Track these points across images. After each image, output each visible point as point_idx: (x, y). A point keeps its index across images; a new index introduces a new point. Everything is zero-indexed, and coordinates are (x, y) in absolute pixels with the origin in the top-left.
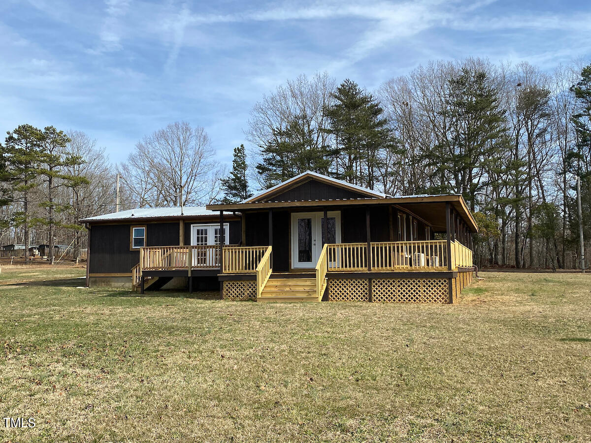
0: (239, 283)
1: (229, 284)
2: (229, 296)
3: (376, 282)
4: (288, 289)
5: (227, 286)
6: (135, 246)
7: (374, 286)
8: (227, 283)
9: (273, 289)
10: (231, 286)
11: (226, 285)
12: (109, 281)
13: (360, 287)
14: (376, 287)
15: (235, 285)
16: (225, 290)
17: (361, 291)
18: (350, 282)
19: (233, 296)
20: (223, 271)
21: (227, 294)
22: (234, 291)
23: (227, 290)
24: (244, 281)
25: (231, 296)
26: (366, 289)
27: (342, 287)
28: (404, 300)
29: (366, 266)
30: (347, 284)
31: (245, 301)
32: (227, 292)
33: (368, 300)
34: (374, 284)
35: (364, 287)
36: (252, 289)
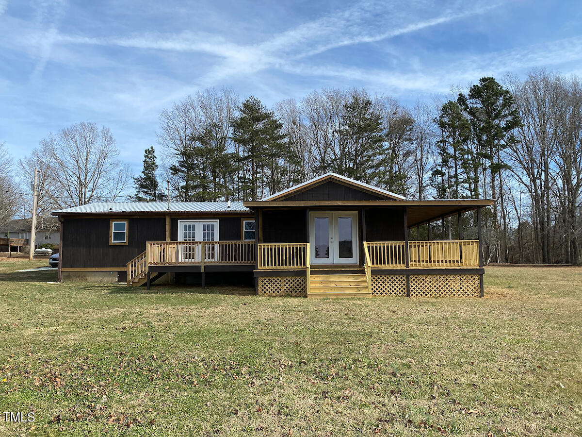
0: (276, 279)
1: (265, 280)
2: (265, 292)
3: (414, 278)
4: (333, 285)
5: (263, 282)
6: (114, 240)
7: (412, 282)
8: (263, 279)
9: (318, 285)
10: (267, 281)
11: (261, 282)
12: (85, 276)
13: (398, 284)
14: (414, 282)
15: (271, 281)
16: (260, 286)
17: (399, 287)
18: (388, 278)
19: (269, 292)
20: (259, 267)
21: (263, 290)
22: (270, 287)
23: (263, 286)
24: (280, 276)
25: (267, 292)
26: (404, 284)
27: (381, 283)
28: (440, 295)
29: (403, 263)
30: (385, 280)
31: (282, 296)
32: (263, 288)
33: (406, 294)
34: (412, 280)
35: (402, 282)
36: (289, 285)
